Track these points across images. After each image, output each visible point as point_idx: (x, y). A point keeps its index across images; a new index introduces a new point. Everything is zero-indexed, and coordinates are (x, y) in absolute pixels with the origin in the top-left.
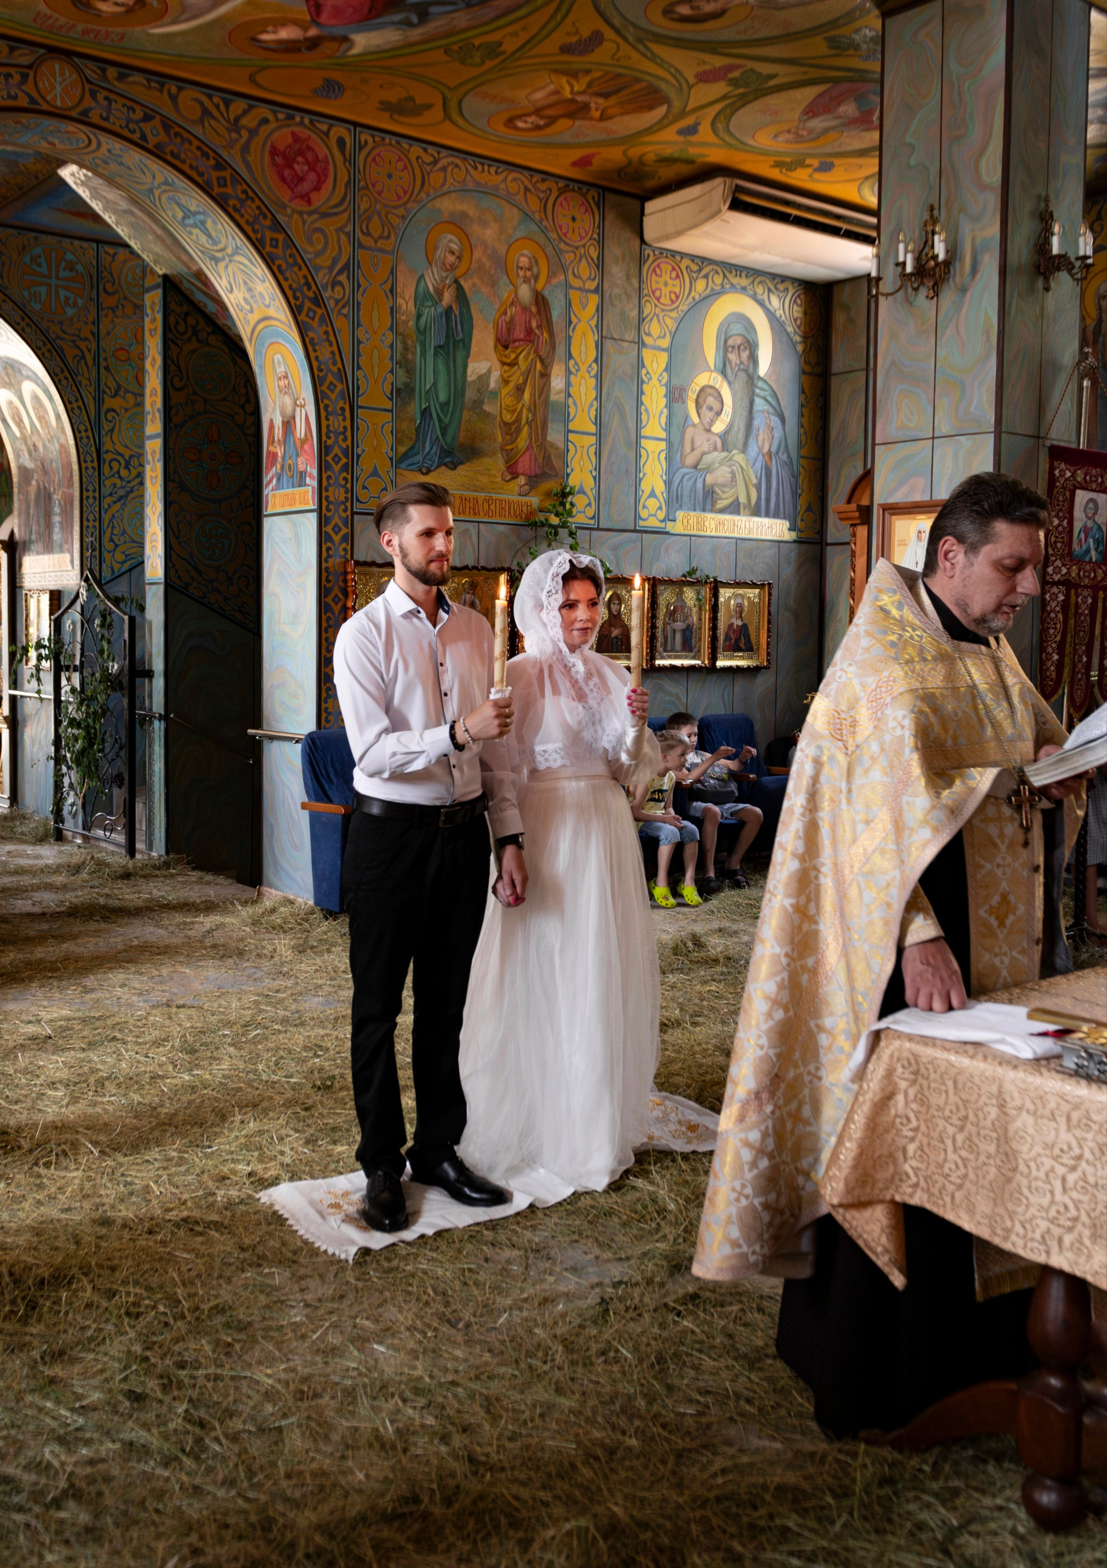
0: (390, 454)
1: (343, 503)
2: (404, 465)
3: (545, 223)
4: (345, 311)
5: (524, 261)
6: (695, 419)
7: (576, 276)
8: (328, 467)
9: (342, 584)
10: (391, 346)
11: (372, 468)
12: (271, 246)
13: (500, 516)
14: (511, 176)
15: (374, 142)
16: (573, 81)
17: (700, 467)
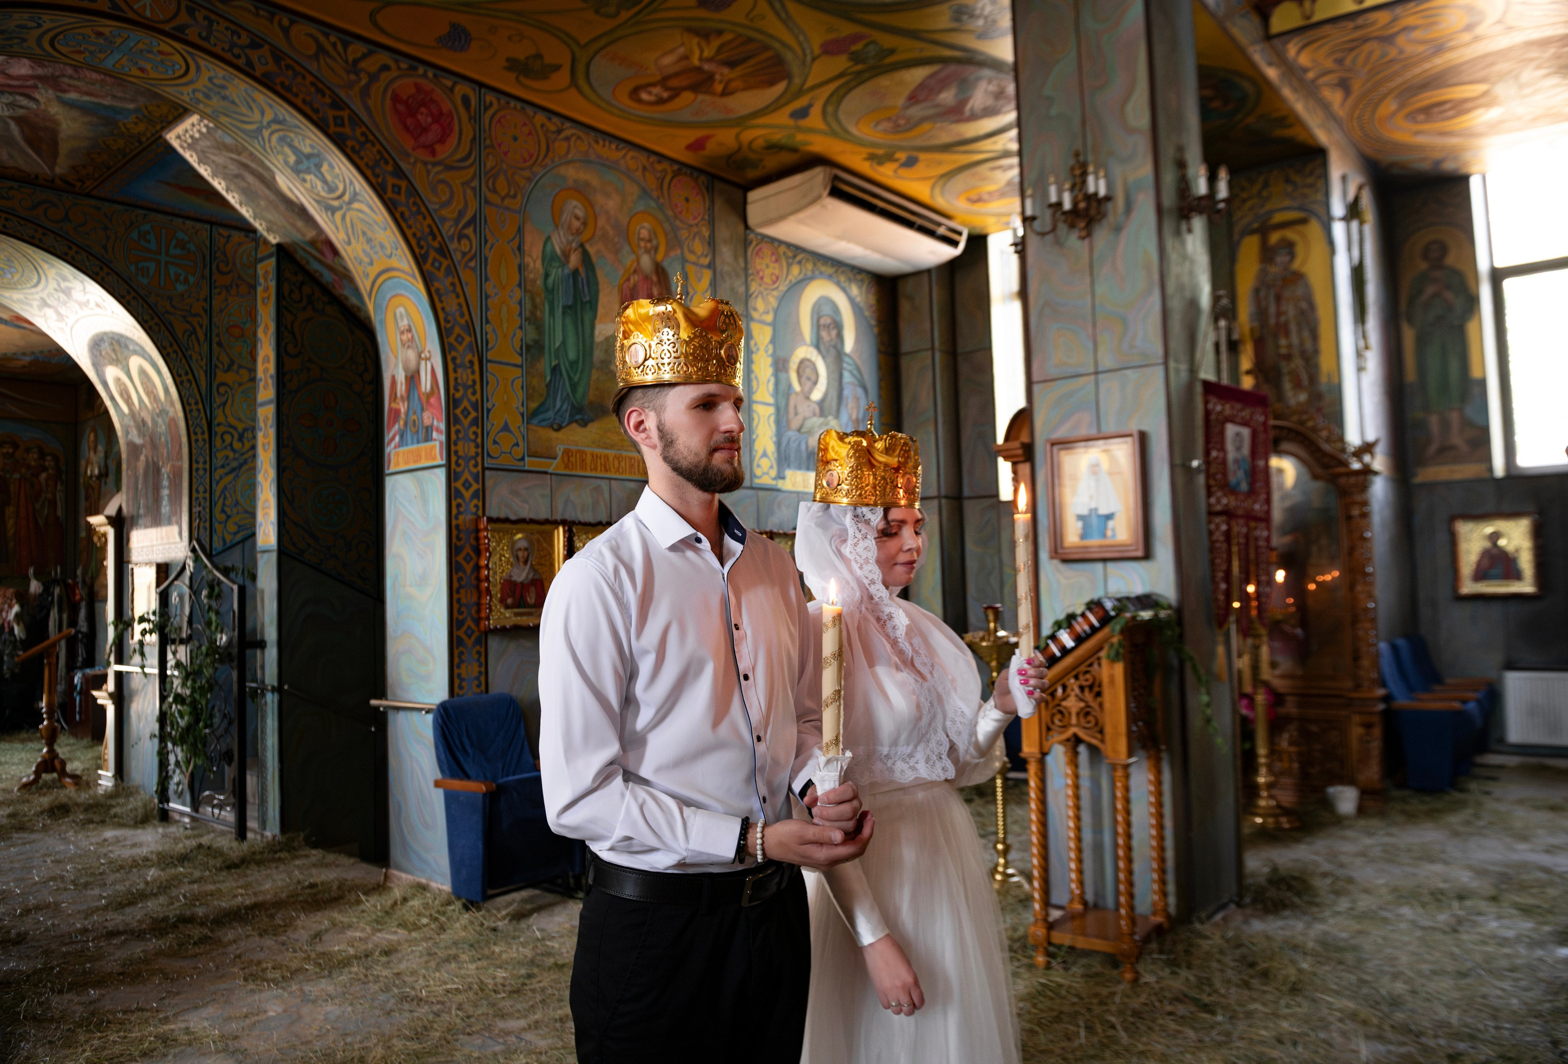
1: (475, 458)
2: (535, 421)
3: (662, 200)
4: (472, 264)
5: (644, 233)
6: (797, 387)
7: (692, 252)
8: (457, 421)
9: (474, 542)
10: (520, 303)
11: (503, 423)
12: (393, 192)
13: (630, 473)
14: (631, 154)
15: (499, 104)
16: (704, 44)
17: (803, 430)
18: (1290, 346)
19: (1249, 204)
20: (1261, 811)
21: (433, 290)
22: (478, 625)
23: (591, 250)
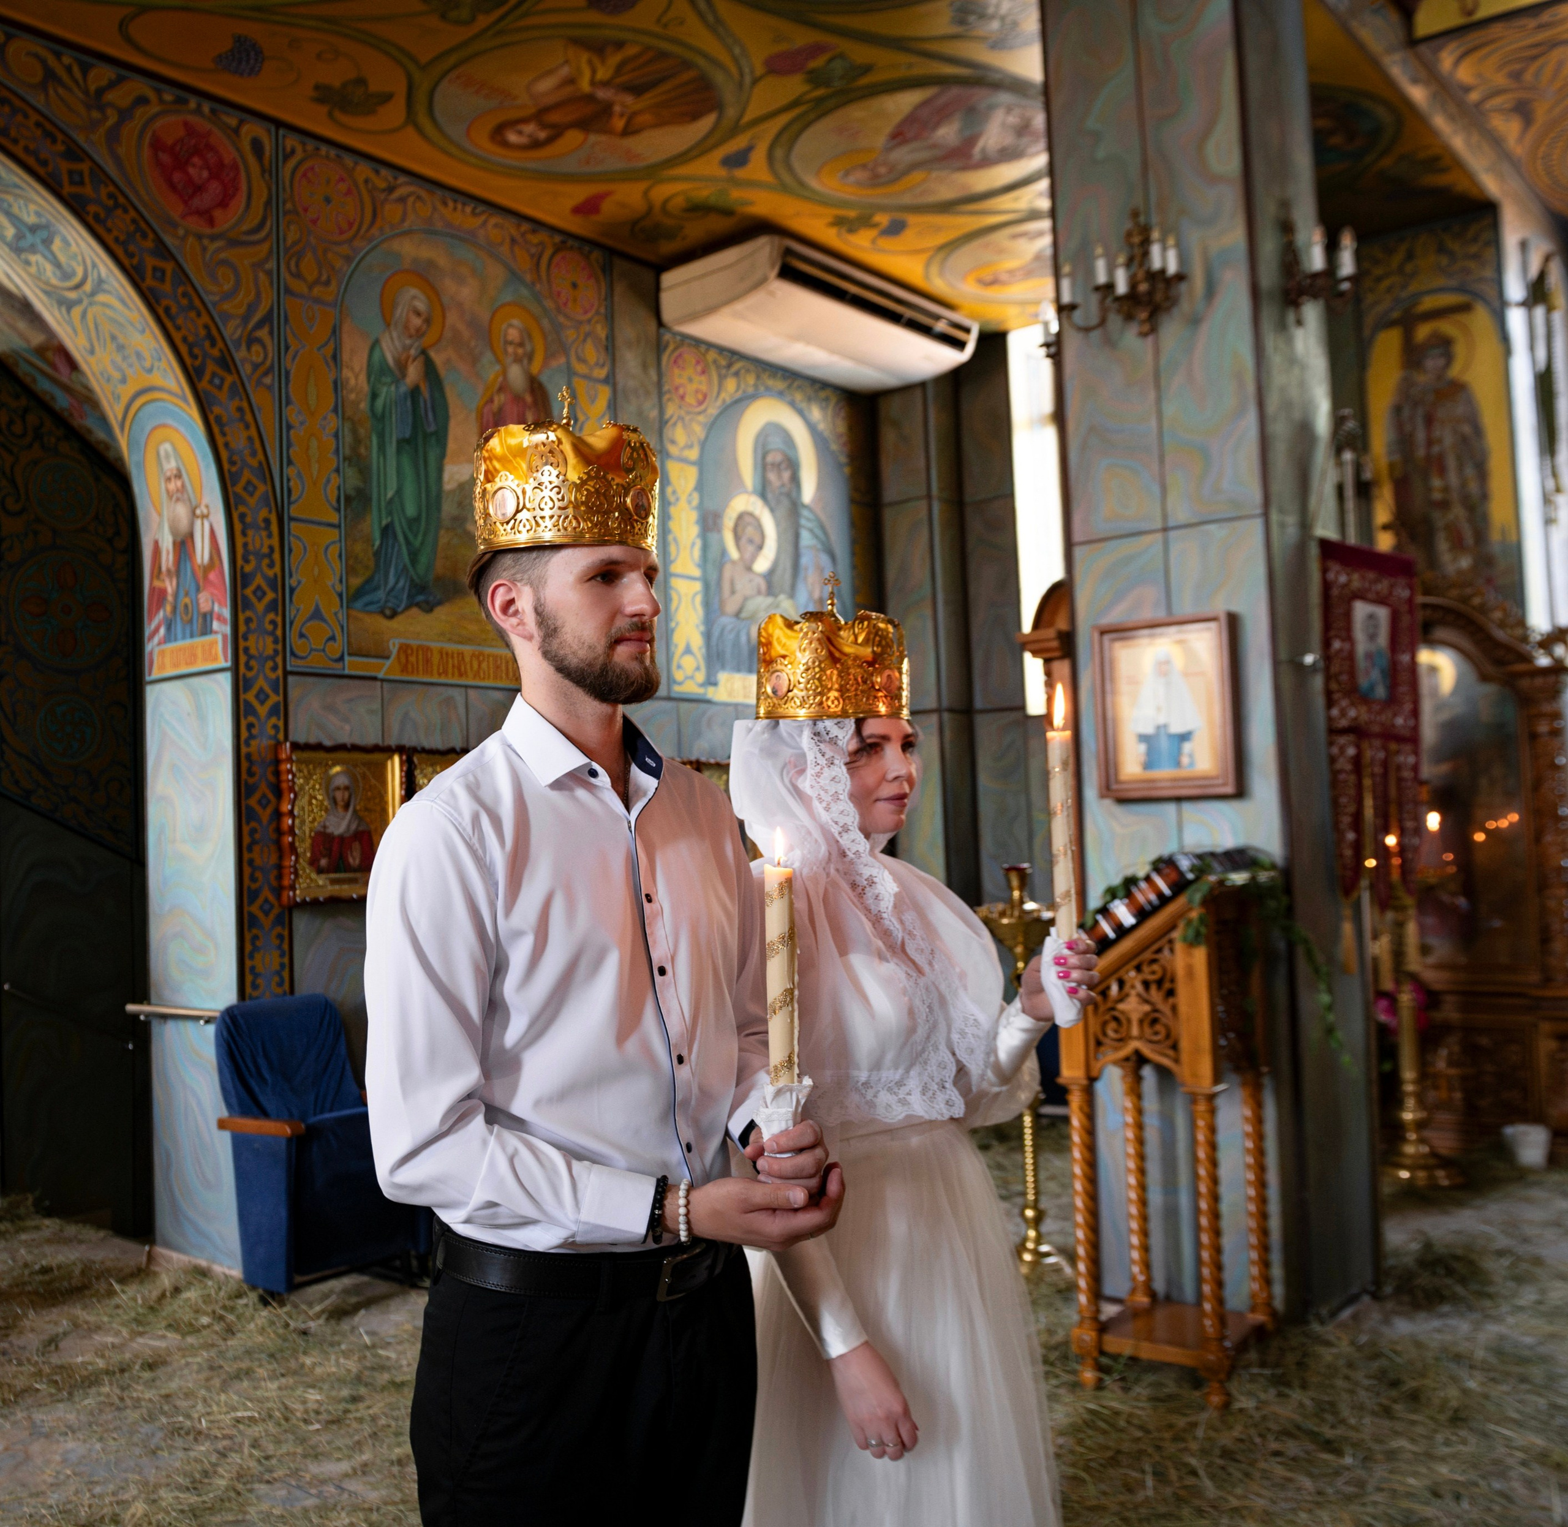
0: (338, 588)
1: (272, 658)
2: (359, 604)
3: (538, 287)
4: (267, 380)
5: (513, 334)
6: (734, 553)
7: (582, 360)
8: (247, 605)
9: (272, 779)
10: (336, 436)
11: (313, 608)
12: (154, 277)
13: (496, 678)
14: (493, 221)
15: (305, 151)
16: (596, 61)
17: (743, 615)
18: (1446, 489)
19: (1386, 283)
20: (1408, 1162)
21: (212, 418)
22: (279, 897)
23: (438, 358)
